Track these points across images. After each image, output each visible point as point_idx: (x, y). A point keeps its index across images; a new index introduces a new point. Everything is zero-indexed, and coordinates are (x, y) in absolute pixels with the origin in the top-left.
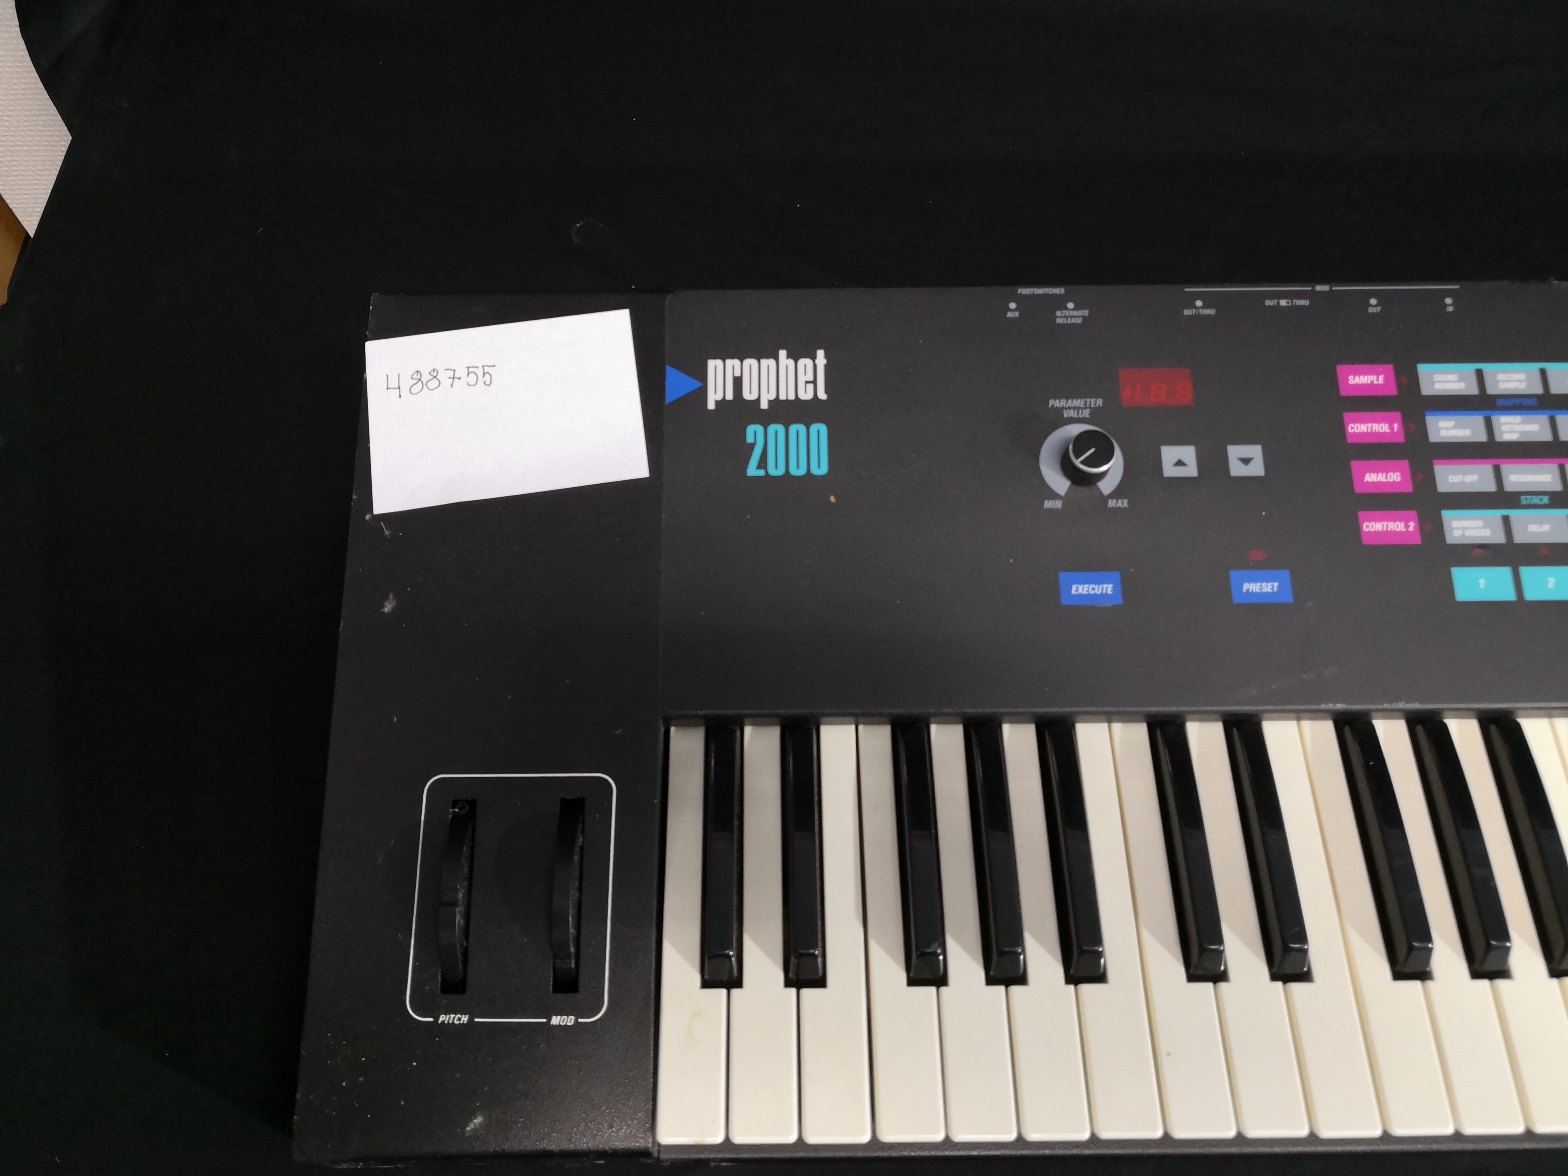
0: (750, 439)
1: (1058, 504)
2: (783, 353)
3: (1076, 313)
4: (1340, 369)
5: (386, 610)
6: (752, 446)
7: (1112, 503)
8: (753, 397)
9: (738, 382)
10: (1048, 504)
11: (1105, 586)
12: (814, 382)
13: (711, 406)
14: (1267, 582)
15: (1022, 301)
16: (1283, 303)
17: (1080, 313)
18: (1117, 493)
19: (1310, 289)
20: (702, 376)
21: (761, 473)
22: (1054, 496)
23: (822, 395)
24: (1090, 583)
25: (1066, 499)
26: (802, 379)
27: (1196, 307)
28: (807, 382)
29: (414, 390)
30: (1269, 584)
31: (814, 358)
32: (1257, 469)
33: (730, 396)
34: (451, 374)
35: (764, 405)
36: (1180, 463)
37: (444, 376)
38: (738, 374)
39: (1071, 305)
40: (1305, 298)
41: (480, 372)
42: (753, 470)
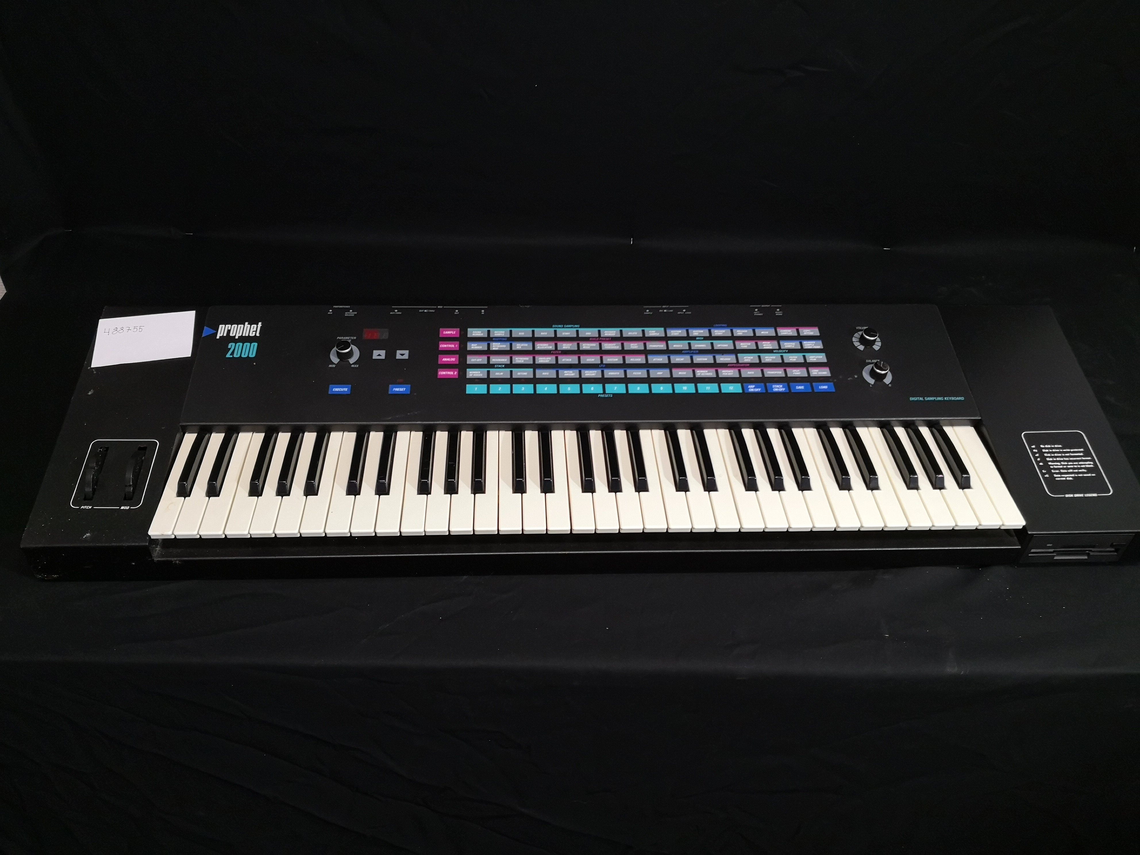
0: (229, 347)
1: (334, 366)
2: (246, 323)
3: (352, 313)
4: (441, 329)
5: (89, 394)
6: (230, 349)
7: (353, 366)
8: (234, 335)
9: (229, 331)
10: (330, 366)
11: (345, 389)
12: (256, 331)
13: (218, 337)
14: (402, 388)
15: (333, 309)
16: (425, 311)
17: (354, 313)
18: (354, 364)
19: (436, 307)
20: (217, 330)
21: (232, 356)
22: (333, 363)
23: (258, 335)
24: (340, 388)
25: (337, 365)
26: (252, 330)
27: (395, 312)
28: (253, 331)
29: (114, 333)
30: (402, 389)
31: (257, 324)
32: (406, 357)
33: (225, 335)
34: (128, 328)
35: (237, 337)
36: (379, 355)
37: (125, 329)
38: (229, 329)
39: (351, 311)
40: (433, 310)
41: (138, 328)
42: (228, 355)
